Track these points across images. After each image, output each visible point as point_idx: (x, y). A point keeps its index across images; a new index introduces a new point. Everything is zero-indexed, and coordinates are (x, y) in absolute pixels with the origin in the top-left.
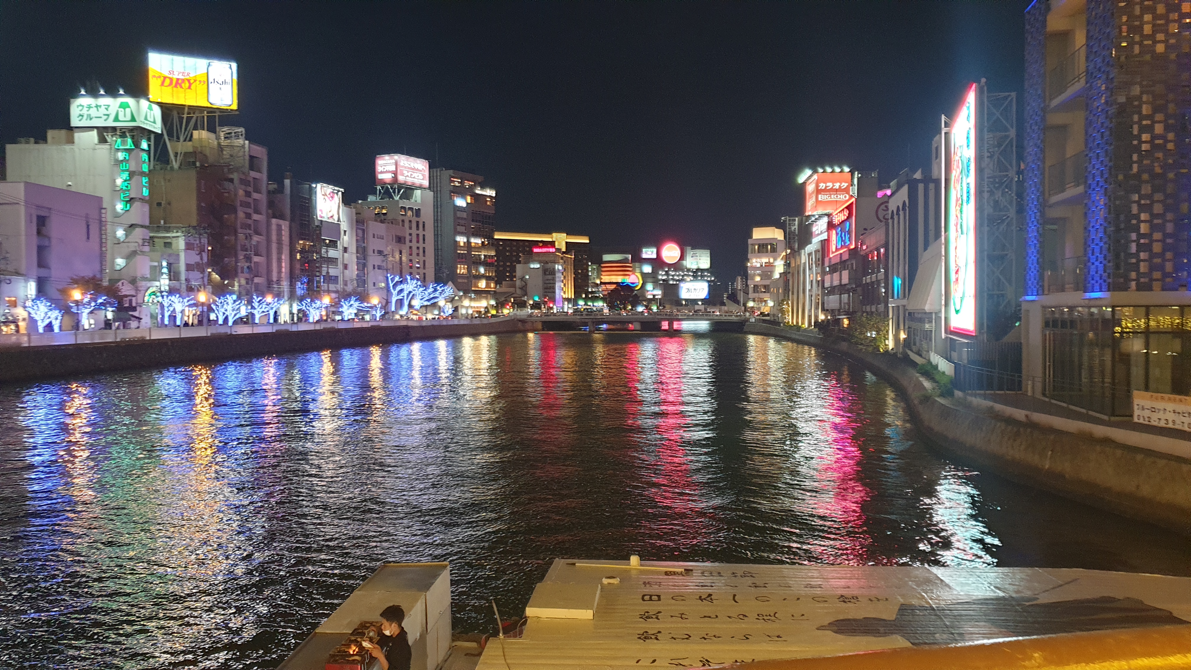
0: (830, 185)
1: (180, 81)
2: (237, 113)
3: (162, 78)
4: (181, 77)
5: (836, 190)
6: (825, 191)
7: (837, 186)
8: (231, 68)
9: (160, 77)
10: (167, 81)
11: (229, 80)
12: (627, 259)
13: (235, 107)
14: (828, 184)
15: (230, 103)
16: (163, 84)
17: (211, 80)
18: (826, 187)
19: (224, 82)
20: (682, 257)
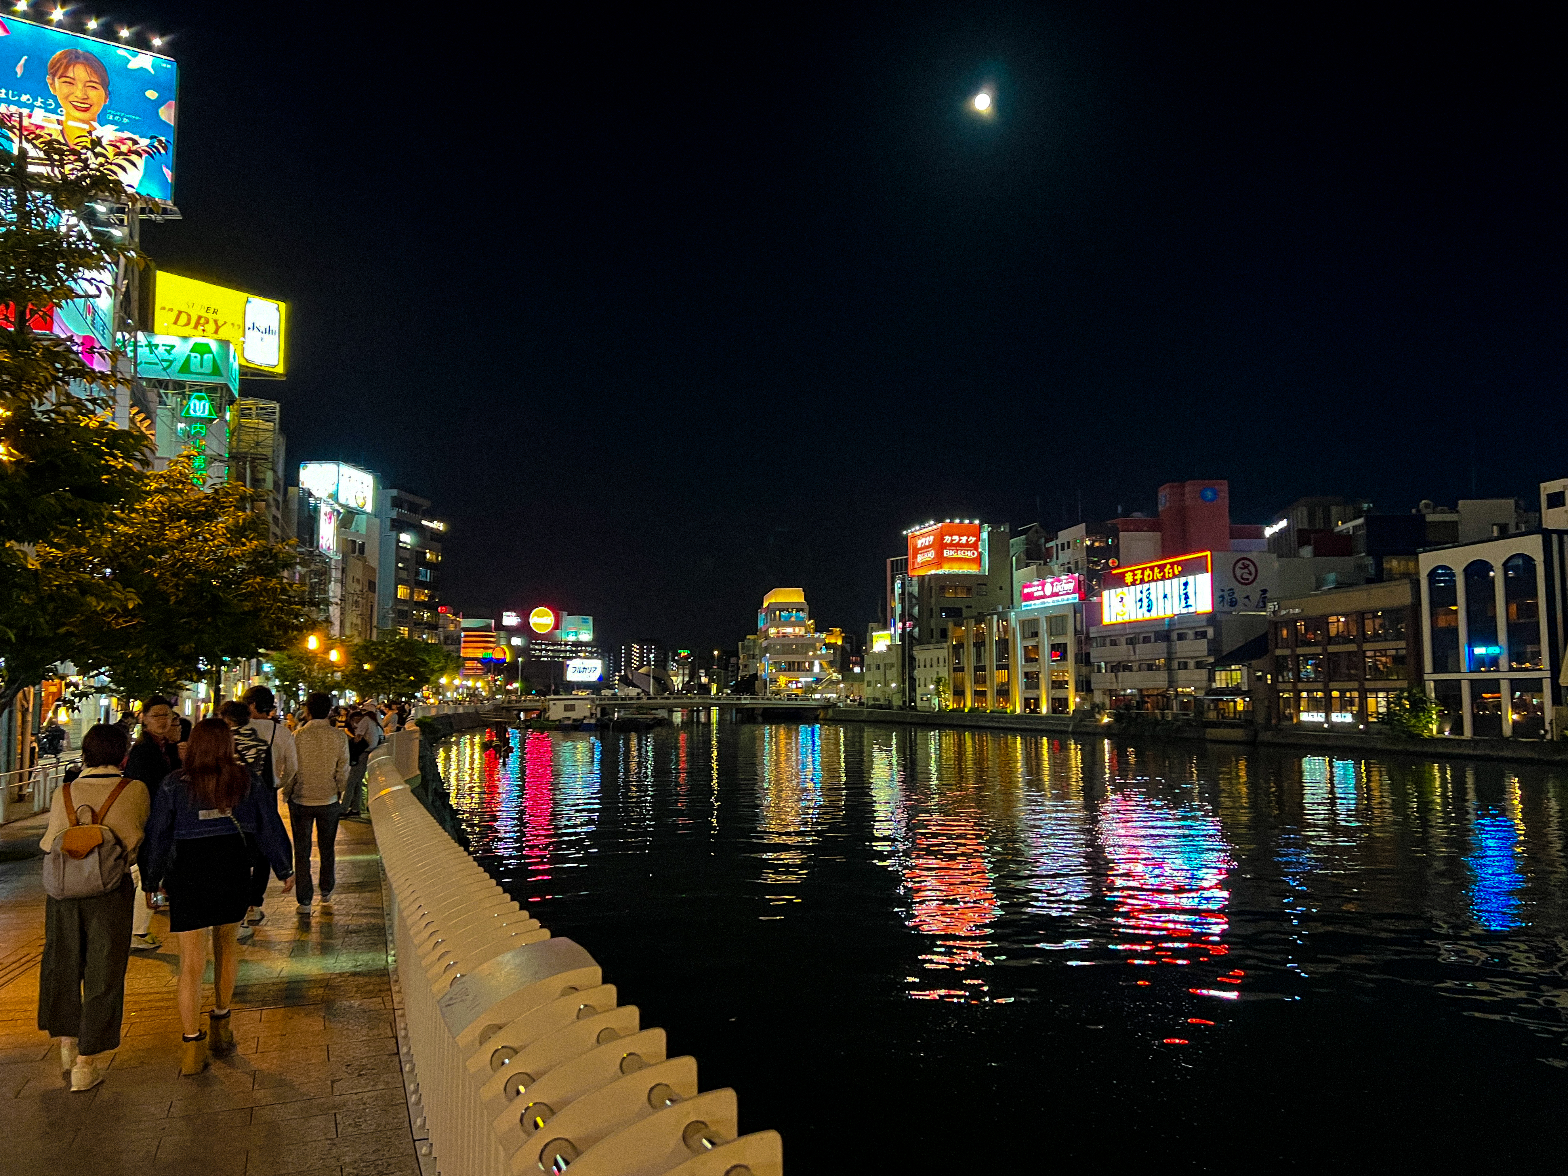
0: (956, 538)
1: (202, 321)
2: (284, 379)
3: (175, 313)
4: (203, 313)
5: (962, 545)
6: (951, 545)
7: (964, 540)
8: (278, 309)
9: (171, 310)
10: (183, 319)
11: (275, 327)
12: (489, 625)
13: (280, 369)
14: (955, 537)
15: (276, 363)
16: (175, 323)
17: (249, 324)
18: (952, 540)
19: (269, 331)
20: (556, 626)
